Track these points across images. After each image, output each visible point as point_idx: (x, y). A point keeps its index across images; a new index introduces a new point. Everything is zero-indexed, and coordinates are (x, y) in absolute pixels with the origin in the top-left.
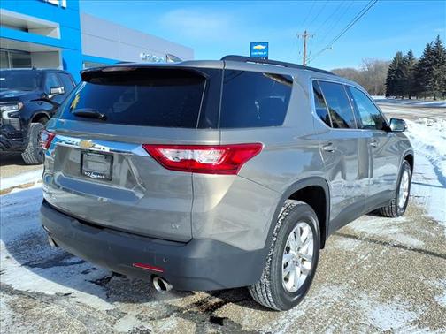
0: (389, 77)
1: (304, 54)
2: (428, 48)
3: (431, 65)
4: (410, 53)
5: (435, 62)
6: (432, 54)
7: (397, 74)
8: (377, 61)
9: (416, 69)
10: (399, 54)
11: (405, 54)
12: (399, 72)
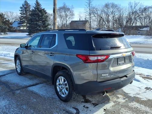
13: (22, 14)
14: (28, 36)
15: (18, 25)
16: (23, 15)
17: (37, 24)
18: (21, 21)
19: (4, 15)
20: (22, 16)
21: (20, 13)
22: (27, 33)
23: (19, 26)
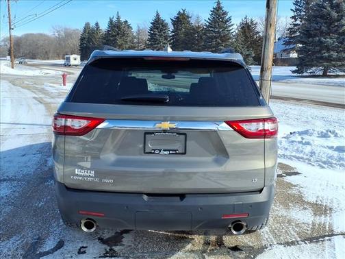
0: (81, 44)
1: (9, 18)
2: (111, 21)
3: (115, 36)
4: (97, 24)
5: (118, 34)
6: (115, 27)
7: (88, 41)
8: (66, 29)
9: (104, 38)
10: (87, 25)
11: (92, 25)
12: (89, 40)
13: (296, 20)
14: (296, 75)
15: (283, 47)
16: (298, 22)
17: (321, 42)
18: (291, 38)
19: (256, 24)
20: (295, 25)
21: (293, 17)
22: (295, 68)
23: (284, 51)
